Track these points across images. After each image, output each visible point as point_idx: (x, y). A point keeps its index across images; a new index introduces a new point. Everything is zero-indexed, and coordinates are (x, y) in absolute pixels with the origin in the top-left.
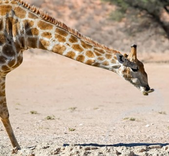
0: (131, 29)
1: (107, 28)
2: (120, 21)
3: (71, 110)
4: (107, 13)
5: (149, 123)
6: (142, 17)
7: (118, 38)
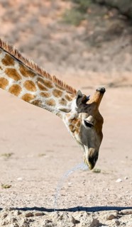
0: (94, 37)
1: (58, 36)
3: (6, 157)
4: (59, 13)
5: (121, 176)
7: (76, 49)
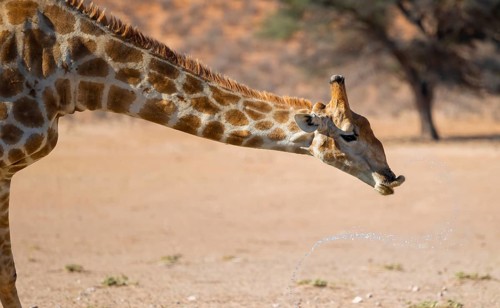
2: (288, 38)
6: (343, 28)
